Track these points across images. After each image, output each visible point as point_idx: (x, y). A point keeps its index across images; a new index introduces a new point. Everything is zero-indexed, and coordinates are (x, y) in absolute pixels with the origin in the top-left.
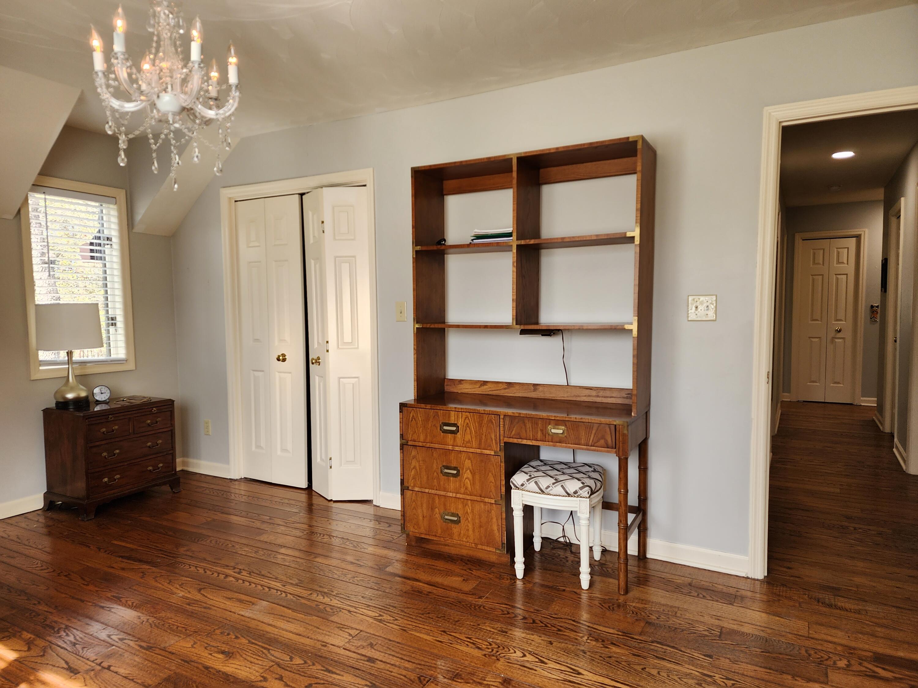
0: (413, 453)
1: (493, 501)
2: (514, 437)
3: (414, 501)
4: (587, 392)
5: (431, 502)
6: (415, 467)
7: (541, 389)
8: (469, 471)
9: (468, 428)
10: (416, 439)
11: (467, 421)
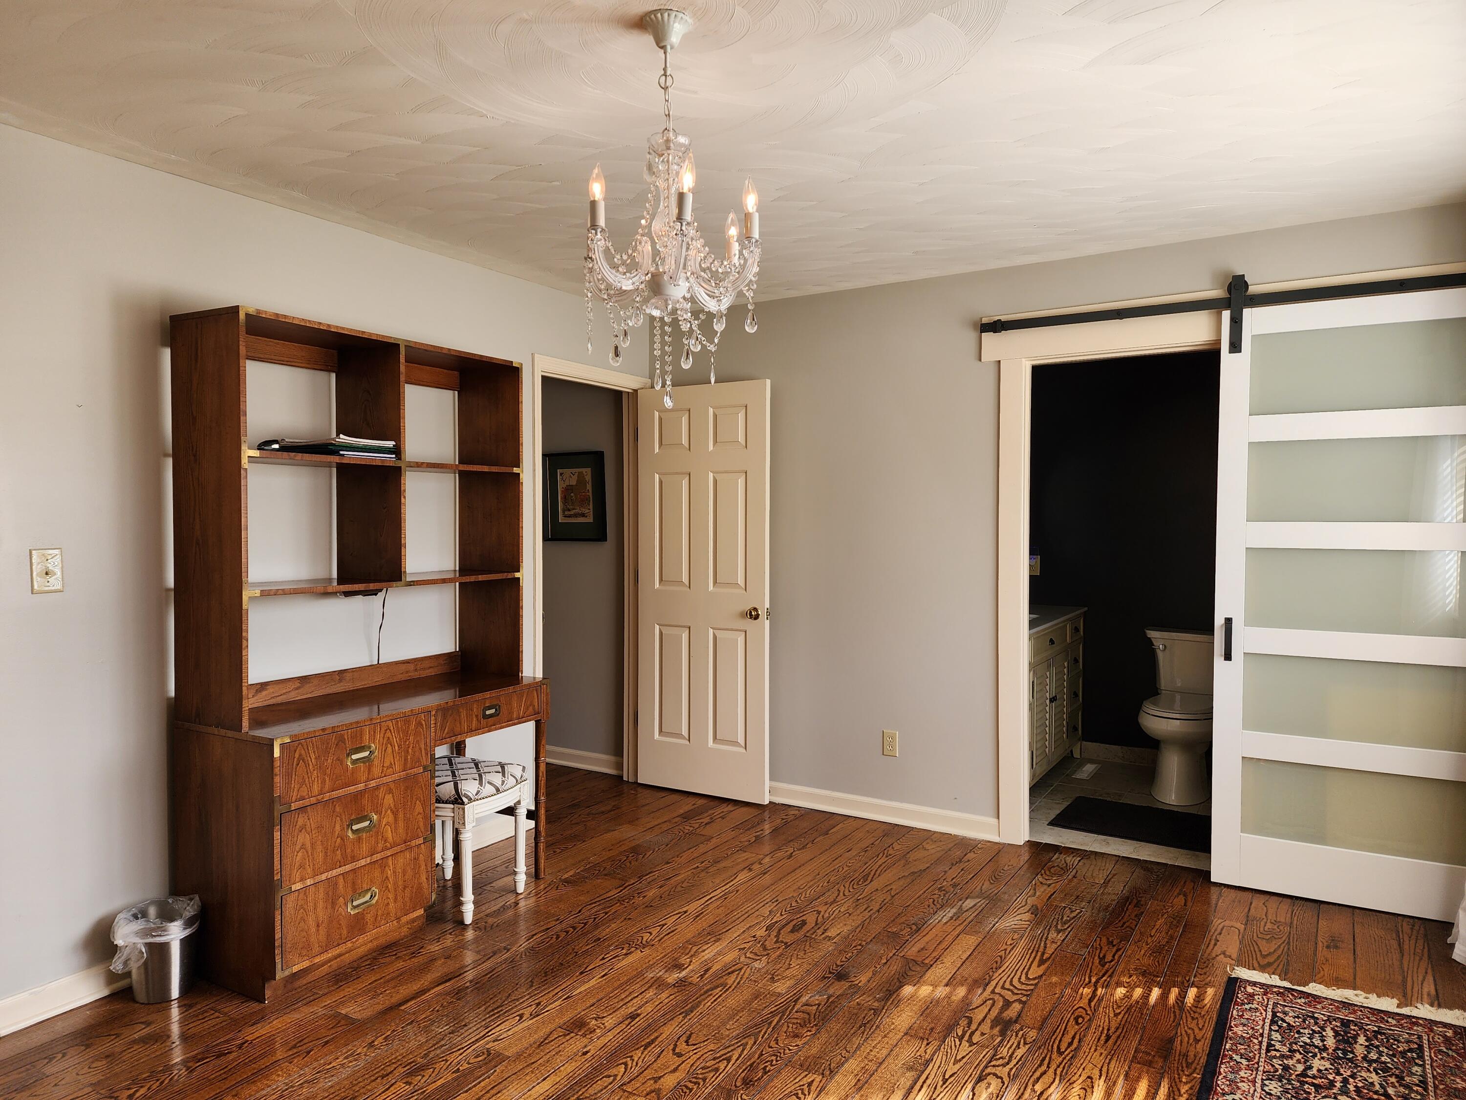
0: (300, 822)
1: (421, 840)
2: (446, 737)
3: (302, 907)
4: (404, 667)
5: (330, 893)
6: (303, 846)
7: (348, 676)
8: (389, 811)
9: (389, 745)
10: (305, 794)
11: (388, 734)
